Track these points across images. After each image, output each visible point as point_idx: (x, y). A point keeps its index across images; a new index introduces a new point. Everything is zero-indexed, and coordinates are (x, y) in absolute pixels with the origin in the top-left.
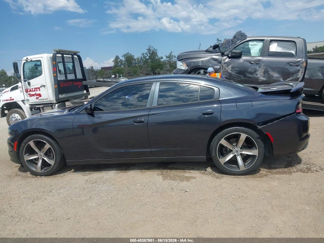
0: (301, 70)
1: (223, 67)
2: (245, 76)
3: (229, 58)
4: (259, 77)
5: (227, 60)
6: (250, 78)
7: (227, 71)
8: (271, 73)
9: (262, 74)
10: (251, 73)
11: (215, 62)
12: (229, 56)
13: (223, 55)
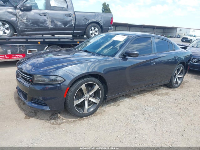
0: (73, 19)
1: (18, 18)
2: (38, 25)
3: (22, 11)
4: (48, 26)
5: (21, 13)
6: (42, 26)
7: (23, 22)
8: (56, 22)
9: (50, 23)
10: (43, 23)
11: (11, 15)
12: (22, 9)
13: (16, 8)
